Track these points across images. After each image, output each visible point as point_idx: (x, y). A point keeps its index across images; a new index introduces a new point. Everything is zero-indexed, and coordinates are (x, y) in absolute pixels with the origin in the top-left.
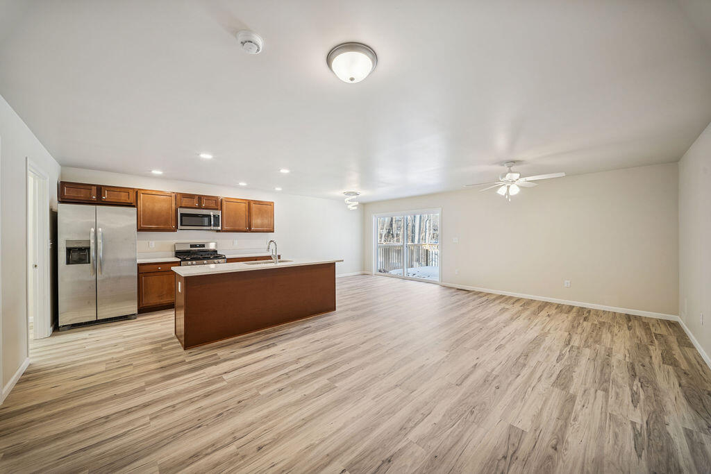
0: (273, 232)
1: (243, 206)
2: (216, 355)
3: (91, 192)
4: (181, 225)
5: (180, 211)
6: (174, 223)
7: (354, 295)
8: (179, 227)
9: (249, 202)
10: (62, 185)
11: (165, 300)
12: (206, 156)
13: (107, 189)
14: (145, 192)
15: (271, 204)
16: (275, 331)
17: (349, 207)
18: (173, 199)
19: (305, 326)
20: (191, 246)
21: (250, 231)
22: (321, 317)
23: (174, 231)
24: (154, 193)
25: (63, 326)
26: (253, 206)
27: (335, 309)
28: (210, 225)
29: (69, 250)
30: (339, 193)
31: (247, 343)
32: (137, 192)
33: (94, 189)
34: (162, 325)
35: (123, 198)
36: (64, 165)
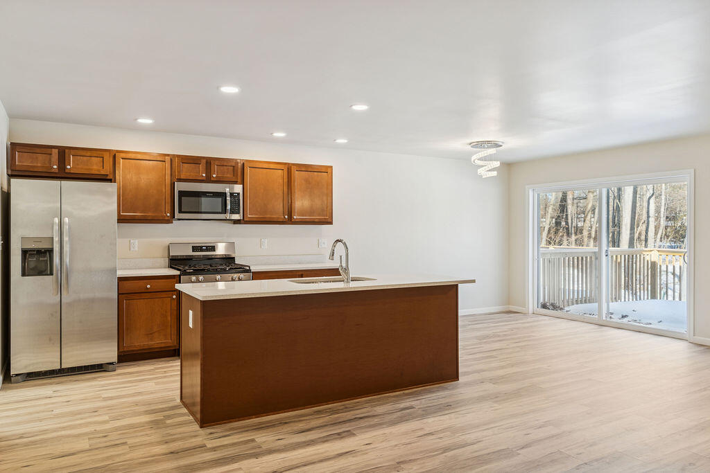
1: (279, 175)
2: (253, 440)
3: (50, 160)
4: (180, 211)
5: (180, 187)
6: (168, 207)
7: (494, 353)
8: (177, 215)
9: (289, 168)
11: (158, 342)
12: (230, 90)
13: (73, 152)
14: (128, 156)
15: (327, 170)
16: (347, 409)
17: (480, 171)
18: (168, 165)
19: (402, 406)
20: (195, 249)
21: (290, 221)
22: (430, 392)
23: (169, 221)
24: (139, 156)
25: (17, 375)
26: (297, 175)
27: (456, 378)
28: (224, 211)
29: (25, 253)
30: (460, 144)
31: (301, 426)
32: (114, 155)
33: (55, 151)
34: (157, 384)
35: (95, 167)
36: (13, 116)
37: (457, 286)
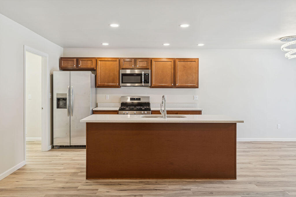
0: (197, 87)
1: (170, 65)
2: (97, 190)
3: (73, 63)
4: (122, 83)
5: (122, 72)
6: (118, 81)
8: (121, 84)
9: (174, 61)
10: (61, 59)
13: (81, 59)
14: (102, 60)
15: (196, 61)
16: (156, 183)
17: (286, 55)
18: (118, 62)
19: (185, 187)
20: (131, 99)
21: (175, 86)
23: (119, 87)
24: (106, 60)
25: (56, 146)
26: (178, 63)
27: (235, 178)
29: (58, 100)
31: (125, 187)
32: (96, 59)
33: (75, 60)
35: (89, 65)
37: (235, 124)
